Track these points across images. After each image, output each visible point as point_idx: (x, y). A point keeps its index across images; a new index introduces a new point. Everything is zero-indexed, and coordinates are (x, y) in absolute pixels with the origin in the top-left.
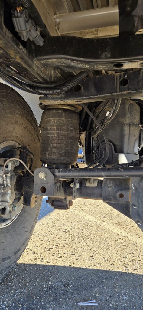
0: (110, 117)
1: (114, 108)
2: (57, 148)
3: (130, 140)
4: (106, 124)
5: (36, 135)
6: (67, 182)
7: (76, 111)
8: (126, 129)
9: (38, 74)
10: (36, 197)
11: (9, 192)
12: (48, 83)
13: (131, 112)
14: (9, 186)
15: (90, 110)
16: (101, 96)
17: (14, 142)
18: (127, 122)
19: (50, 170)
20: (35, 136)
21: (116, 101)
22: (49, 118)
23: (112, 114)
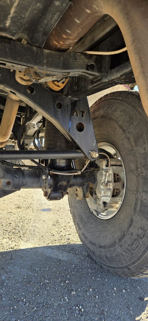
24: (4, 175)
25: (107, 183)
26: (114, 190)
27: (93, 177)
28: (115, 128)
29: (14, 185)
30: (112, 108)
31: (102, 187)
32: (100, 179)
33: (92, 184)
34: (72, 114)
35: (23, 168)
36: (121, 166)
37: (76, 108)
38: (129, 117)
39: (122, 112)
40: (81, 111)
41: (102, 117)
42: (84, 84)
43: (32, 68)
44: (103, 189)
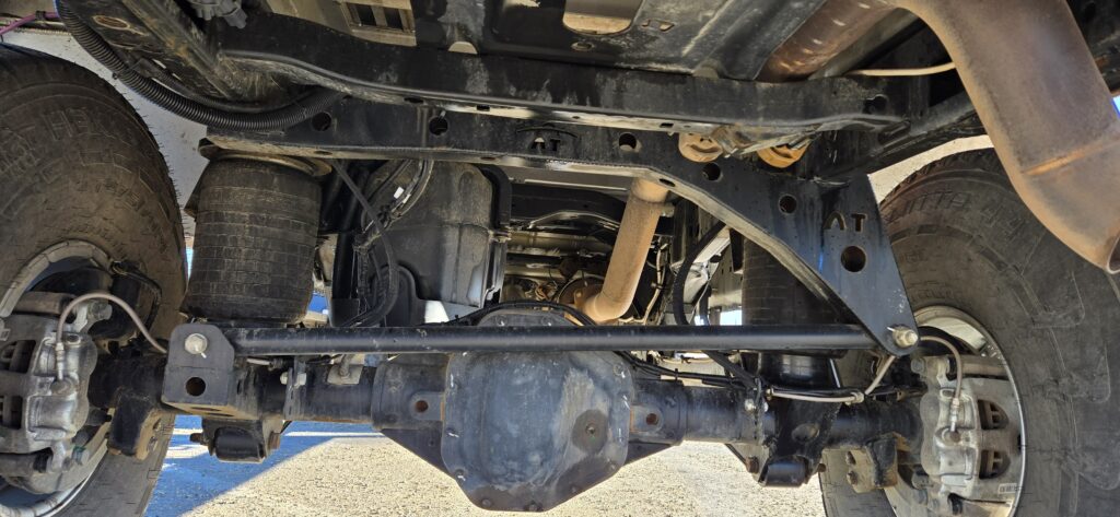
0: (405, 201)
1: (415, 180)
2: (247, 272)
3: (460, 268)
4: (395, 219)
5: (169, 232)
6: (270, 369)
7: (315, 175)
8: (452, 237)
9: (224, 83)
10: (155, 427)
11: (73, 397)
12: (243, 102)
13: (465, 195)
14: (73, 379)
15: (355, 180)
16: (381, 148)
17: (94, 247)
18: (454, 218)
19: (223, 332)
20: (167, 234)
21: (420, 164)
22: (230, 184)
23: (409, 196)
24: (638, 396)
25: (956, 431)
26: (984, 454)
27: (907, 418)
28: (970, 260)
29: (665, 426)
30: (951, 201)
31: (941, 445)
32: (932, 416)
33: (906, 440)
34: (825, 225)
35: (687, 382)
36: (1003, 377)
37: (838, 209)
38: (1014, 224)
39: (987, 210)
40: (854, 216)
41: (922, 229)
42: (860, 145)
43: (731, 125)
44: (946, 452)
